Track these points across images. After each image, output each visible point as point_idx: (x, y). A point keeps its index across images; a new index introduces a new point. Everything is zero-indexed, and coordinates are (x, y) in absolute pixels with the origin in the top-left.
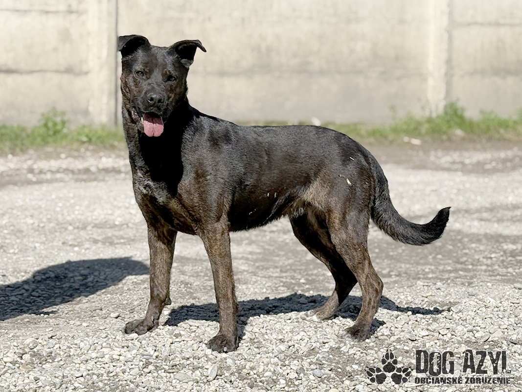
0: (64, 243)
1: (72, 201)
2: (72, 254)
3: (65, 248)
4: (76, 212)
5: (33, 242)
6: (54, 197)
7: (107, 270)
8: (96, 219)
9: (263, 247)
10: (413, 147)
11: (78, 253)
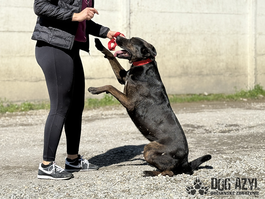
0: (122, 139)
1: (121, 125)
2: (126, 143)
3: (123, 141)
4: (124, 129)
5: (110, 139)
6: (114, 123)
7: (140, 149)
8: (131, 131)
9: (197, 139)
10: (244, 102)
11: (128, 143)
